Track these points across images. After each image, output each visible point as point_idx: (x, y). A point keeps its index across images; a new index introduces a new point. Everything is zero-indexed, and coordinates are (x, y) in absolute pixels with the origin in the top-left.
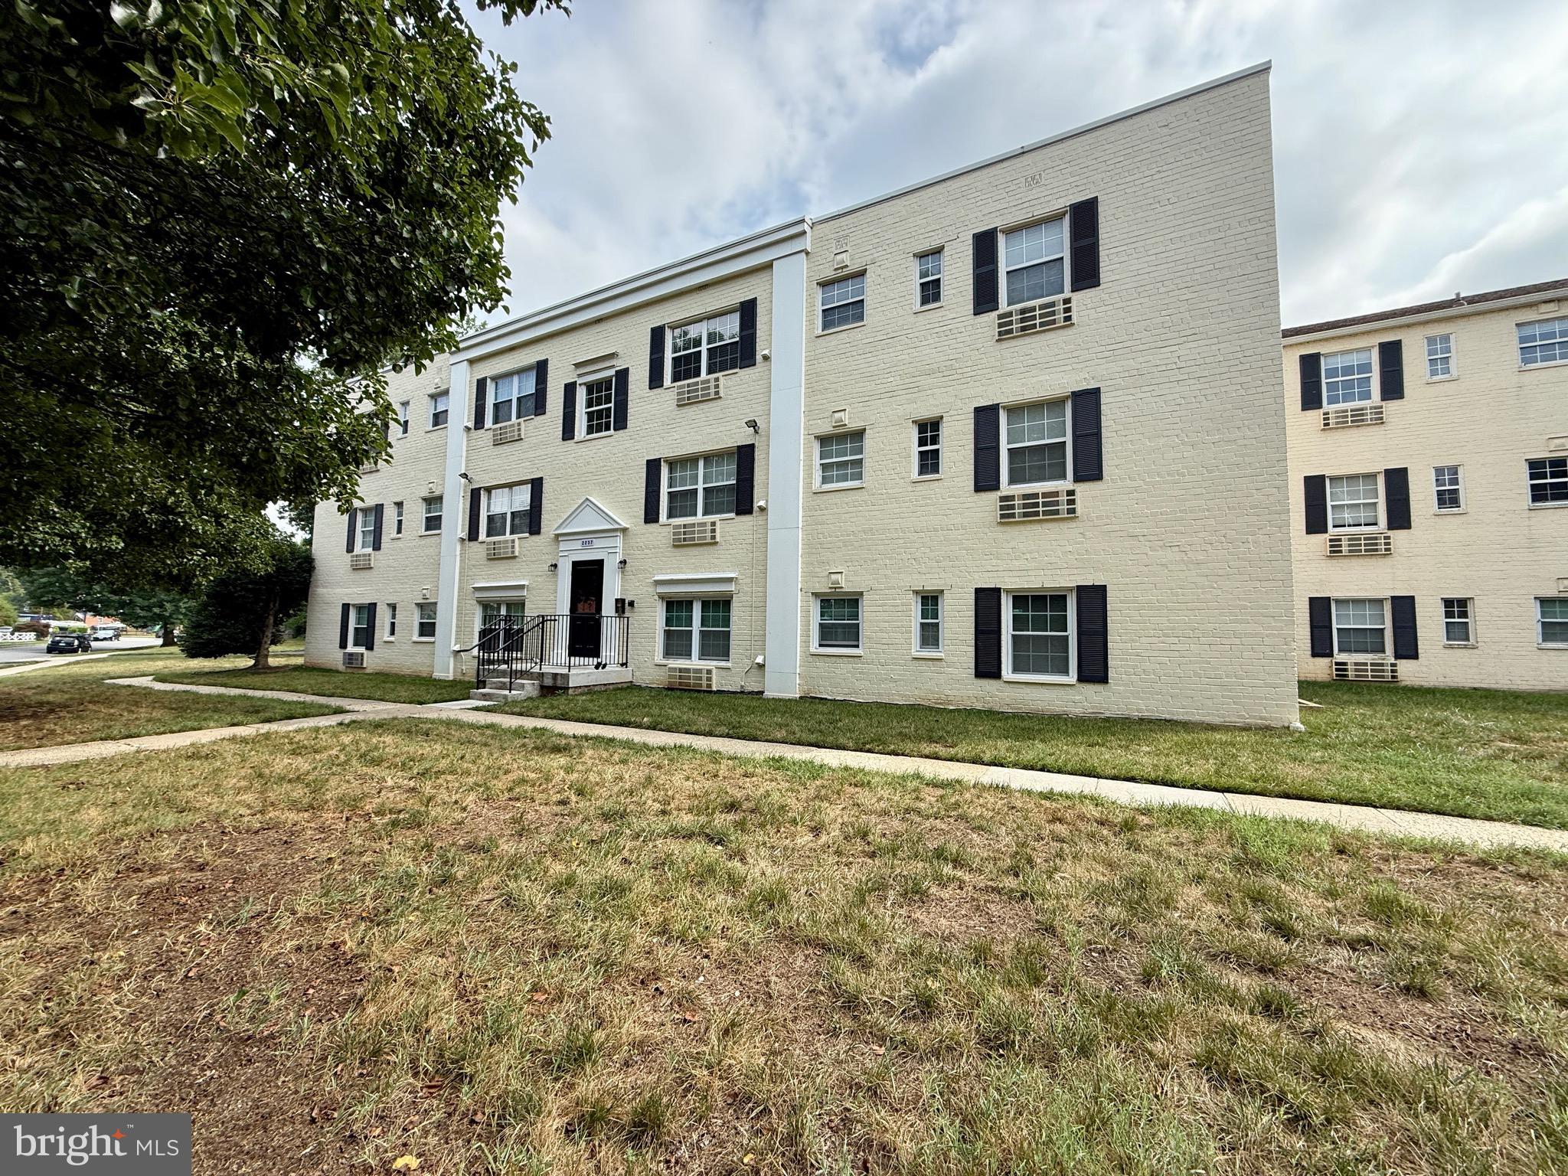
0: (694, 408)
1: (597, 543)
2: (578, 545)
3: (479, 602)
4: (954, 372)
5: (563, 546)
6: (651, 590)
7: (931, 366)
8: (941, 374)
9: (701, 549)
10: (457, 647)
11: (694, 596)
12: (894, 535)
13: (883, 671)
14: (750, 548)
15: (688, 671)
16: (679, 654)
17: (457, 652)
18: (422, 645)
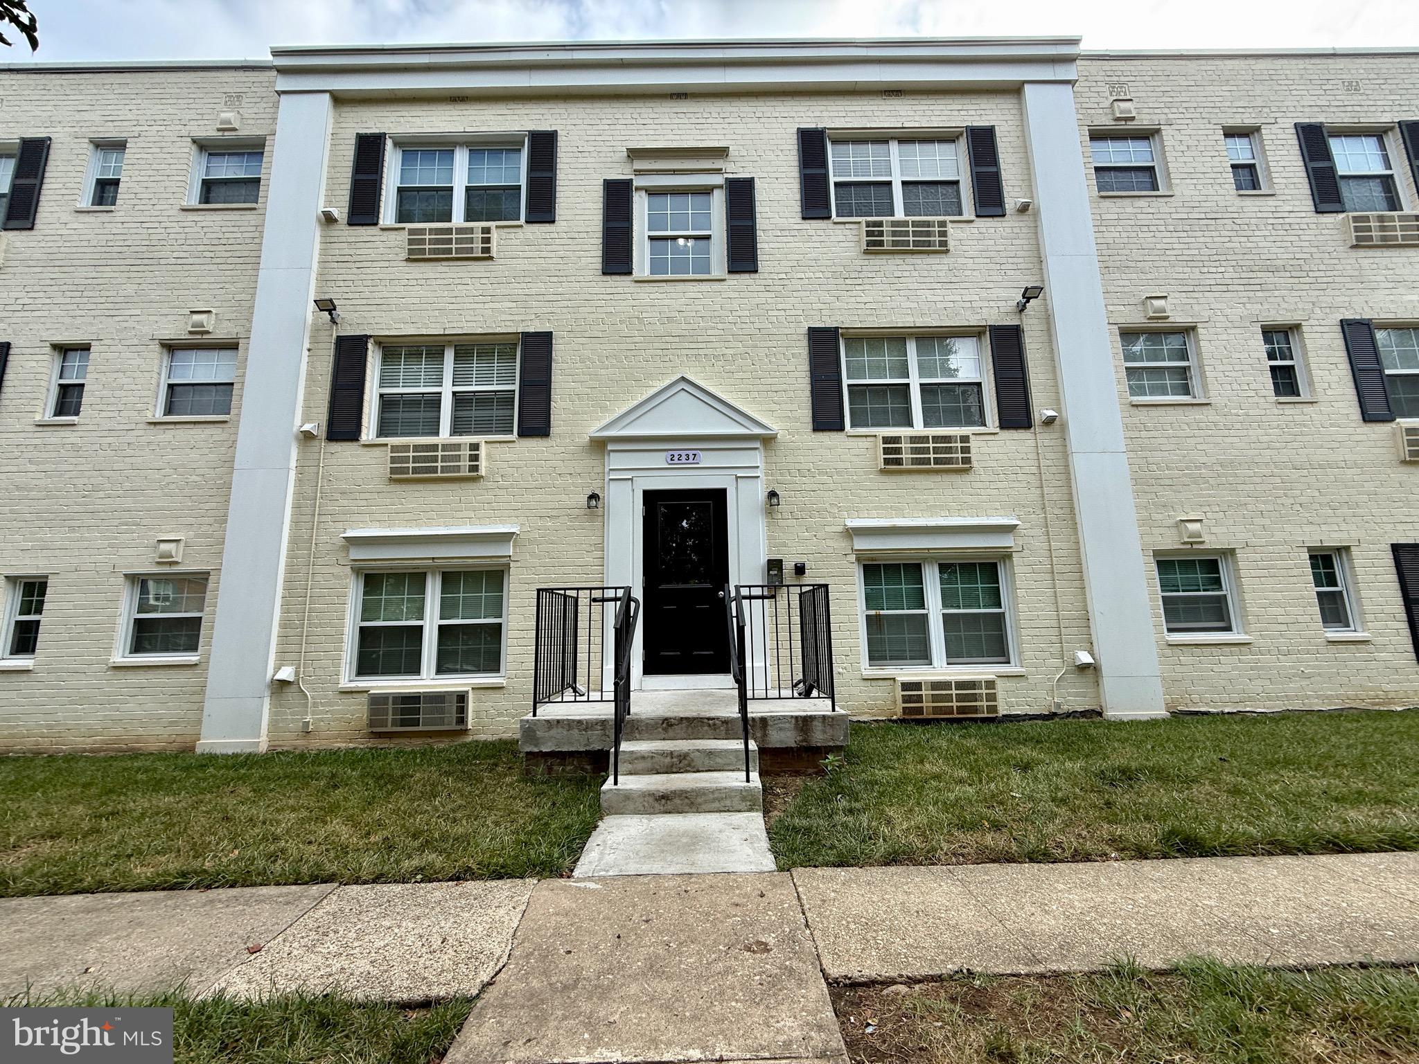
0: (898, 260)
1: (706, 459)
2: (660, 460)
3: (357, 571)
4: (1304, 274)
5: (616, 461)
6: (842, 545)
7: (1275, 263)
8: (1288, 274)
9: (938, 478)
10: (286, 673)
11: (930, 556)
12: (1265, 471)
13: (1286, 662)
14: (1034, 481)
15: (946, 685)
16: (898, 656)
17: (284, 683)
18: (151, 674)
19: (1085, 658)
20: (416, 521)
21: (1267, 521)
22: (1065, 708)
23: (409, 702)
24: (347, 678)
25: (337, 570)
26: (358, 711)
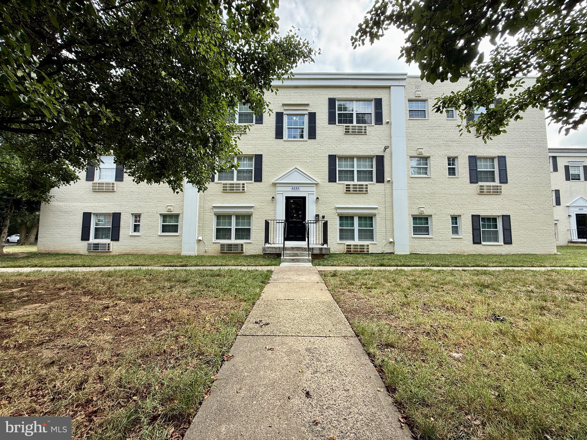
0: (353, 136)
1: (301, 189)
2: (289, 189)
3: (215, 214)
4: (461, 143)
5: (279, 189)
6: (334, 211)
7: (453, 139)
8: (457, 143)
9: (359, 195)
10: (200, 238)
11: (356, 215)
12: (442, 195)
13: (441, 243)
14: (384, 196)
15: (357, 245)
16: (347, 239)
17: (200, 240)
18: (168, 237)
19: (391, 240)
20: (229, 203)
21: (441, 208)
22: (386, 252)
23: (230, 245)
24: (214, 240)
25: (211, 214)
26: (218, 247)
